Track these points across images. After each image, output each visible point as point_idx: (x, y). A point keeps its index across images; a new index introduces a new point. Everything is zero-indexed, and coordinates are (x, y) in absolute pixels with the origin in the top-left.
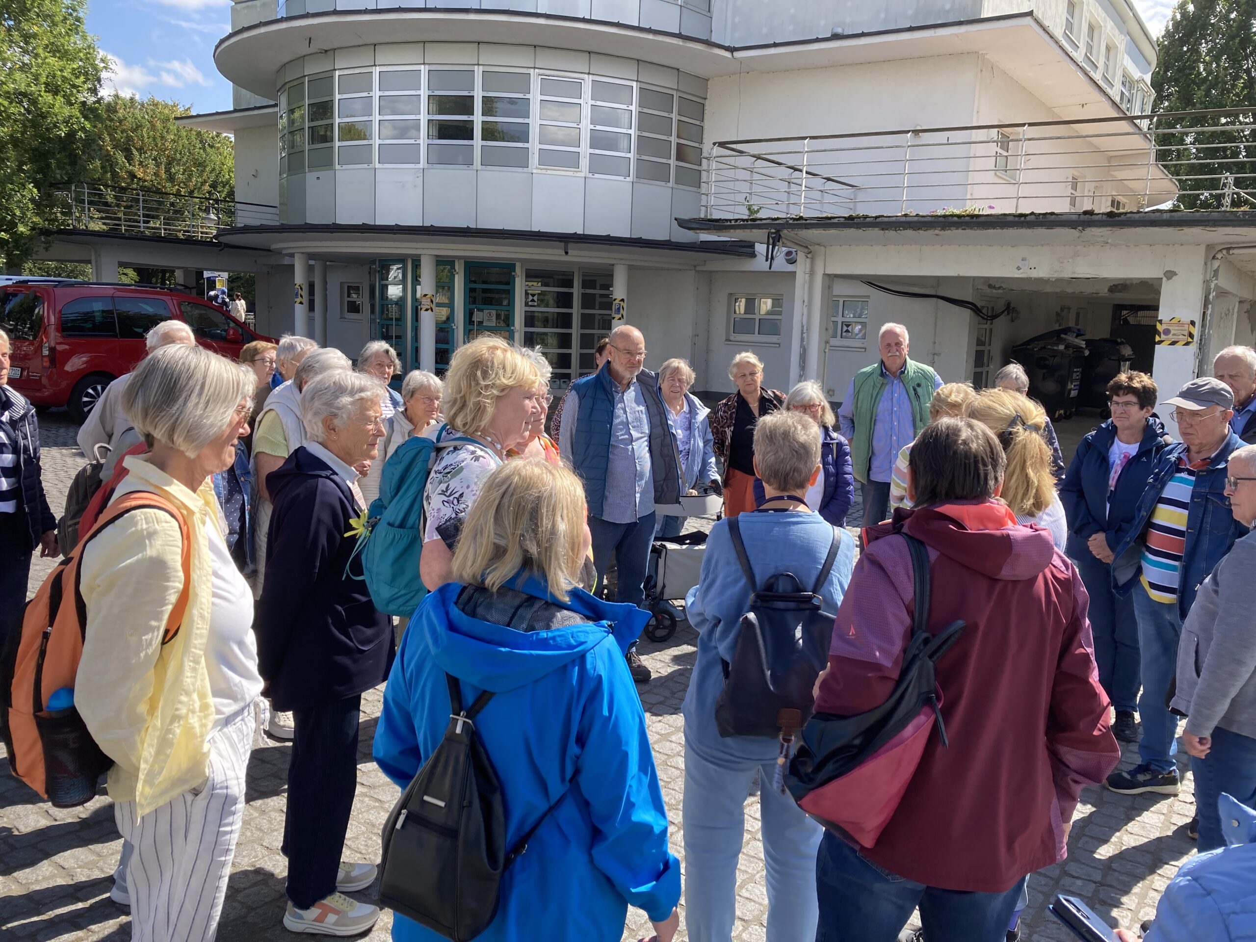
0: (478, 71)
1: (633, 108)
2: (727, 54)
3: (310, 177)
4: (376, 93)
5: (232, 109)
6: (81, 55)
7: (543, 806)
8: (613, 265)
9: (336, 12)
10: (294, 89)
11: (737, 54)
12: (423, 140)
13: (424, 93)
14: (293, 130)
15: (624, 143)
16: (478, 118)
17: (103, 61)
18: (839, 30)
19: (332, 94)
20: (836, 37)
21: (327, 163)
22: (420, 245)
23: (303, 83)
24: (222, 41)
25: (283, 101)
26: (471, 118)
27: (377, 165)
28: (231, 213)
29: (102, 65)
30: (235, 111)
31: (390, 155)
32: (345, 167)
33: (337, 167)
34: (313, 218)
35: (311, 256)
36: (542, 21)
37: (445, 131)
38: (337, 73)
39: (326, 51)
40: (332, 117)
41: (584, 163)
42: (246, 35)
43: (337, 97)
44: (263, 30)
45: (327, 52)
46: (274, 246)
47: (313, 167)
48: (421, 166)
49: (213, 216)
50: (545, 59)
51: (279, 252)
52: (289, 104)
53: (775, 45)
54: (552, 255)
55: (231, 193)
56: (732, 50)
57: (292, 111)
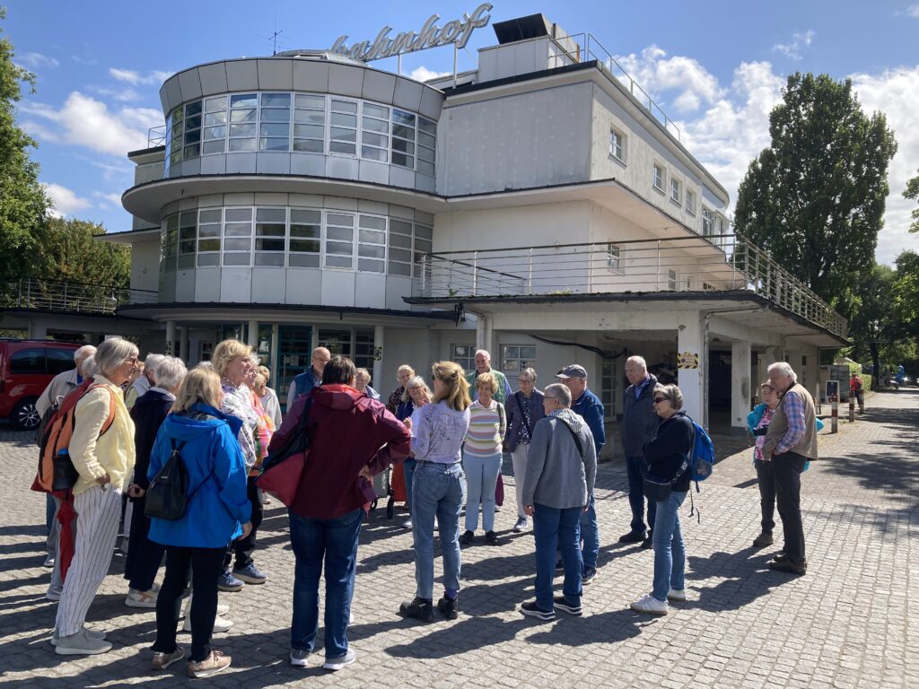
0: (288, 210)
1: (386, 232)
2: (443, 200)
3: (179, 273)
4: (224, 222)
5: (131, 230)
6: (34, 197)
7: (202, 480)
8: (374, 326)
9: (199, 176)
10: (172, 219)
11: (449, 200)
12: (252, 251)
13: (253, 222)
14: (170, 244)
15: (380, 252)
16: (287, 238)
17: (48, 201)
18: (509, 187)
19: (196, 222)
20: (507, 191)
21: (191, 265)
22: (249, 315)
23: (177, 216)
24: (127, 191)
25: (164, 225)
26: (283, 238)
27: (223, 266)
28: (126, 296)
29: (47, 204)
30: (133, 231)
31: (231, 260)
32: (202, 267)
33: (197, 267)
34: (179, 299)
35: (178, 323)
36: (327, 181)
37: (266, 245)
38: (199, 210)
39: (193, 197)
40: (195, 236)
41: (355, 264)
42: (142, 188)
43: (199, 224)
44: (153, 185)
45: (195, 198)
46: (154, 317)
47: (182, 267)
48: (251, 266)
49: (114, 298)
50: (329, 203)
51: (157, 322)
52: (168, 227)
53: (471, 195)
54: (334, 320)
55: (128, 283)
56: (446, 198)
57: (169, 232)
